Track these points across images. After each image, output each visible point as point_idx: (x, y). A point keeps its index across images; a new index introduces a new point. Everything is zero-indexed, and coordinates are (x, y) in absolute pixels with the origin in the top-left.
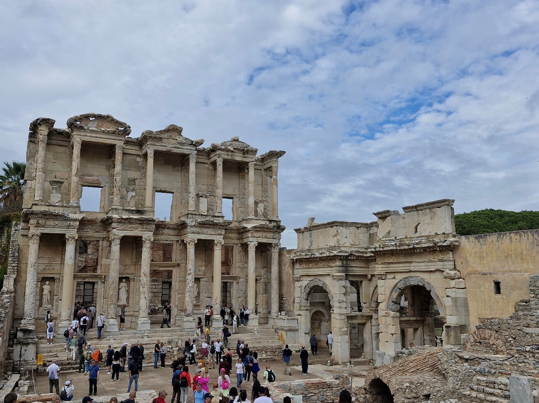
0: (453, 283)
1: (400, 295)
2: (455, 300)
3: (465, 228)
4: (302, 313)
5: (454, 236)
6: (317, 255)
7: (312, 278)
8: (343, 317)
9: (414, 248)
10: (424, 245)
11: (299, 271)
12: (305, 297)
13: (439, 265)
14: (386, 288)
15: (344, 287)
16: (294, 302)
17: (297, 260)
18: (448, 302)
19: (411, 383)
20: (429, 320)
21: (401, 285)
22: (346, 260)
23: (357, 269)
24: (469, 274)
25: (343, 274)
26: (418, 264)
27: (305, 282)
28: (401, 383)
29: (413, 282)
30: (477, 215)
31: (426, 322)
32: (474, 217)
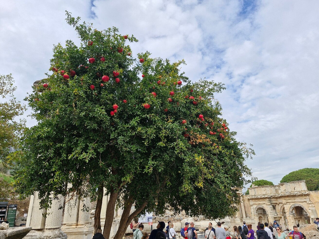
0: (310, 205)
1: (293, 209)
2: (312, 210)
3: (298, 178)
4: (255, 217)
5: (308, 191)
6: (259, 197)
7: (257, 205)
8: (273, 218)
9: (295, 195)
10: (299, 194)
11: (252, 202)
12: (256, 212)
13: (305, 200)
14: (287, 208)
15: (271, 207)
16: (251, 214)
17: (250, 199)
18: (310, 211)
19: (310, 233)
20: (303, 217)
21: (293, 206)
22: (270, 198)
23: (274, 201)
24: (315, 203)
25: (270, 203)
26: (298, 200)
27: (255, 206)
28: (307, 233)
29: (297, 205)
30: (302, 171)
31: (302, 218)
32: (301, 172)
